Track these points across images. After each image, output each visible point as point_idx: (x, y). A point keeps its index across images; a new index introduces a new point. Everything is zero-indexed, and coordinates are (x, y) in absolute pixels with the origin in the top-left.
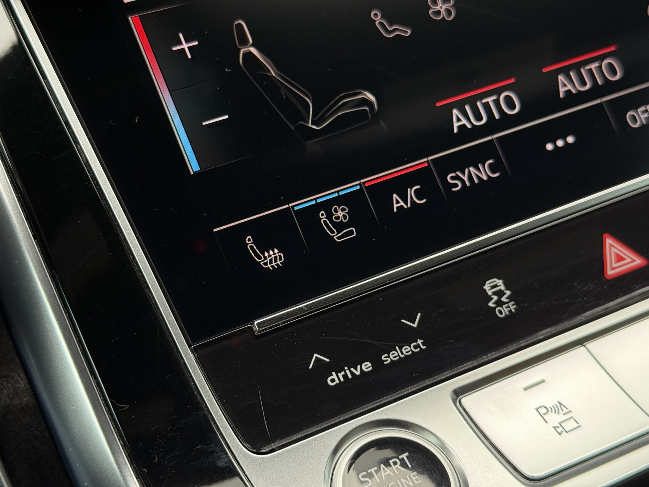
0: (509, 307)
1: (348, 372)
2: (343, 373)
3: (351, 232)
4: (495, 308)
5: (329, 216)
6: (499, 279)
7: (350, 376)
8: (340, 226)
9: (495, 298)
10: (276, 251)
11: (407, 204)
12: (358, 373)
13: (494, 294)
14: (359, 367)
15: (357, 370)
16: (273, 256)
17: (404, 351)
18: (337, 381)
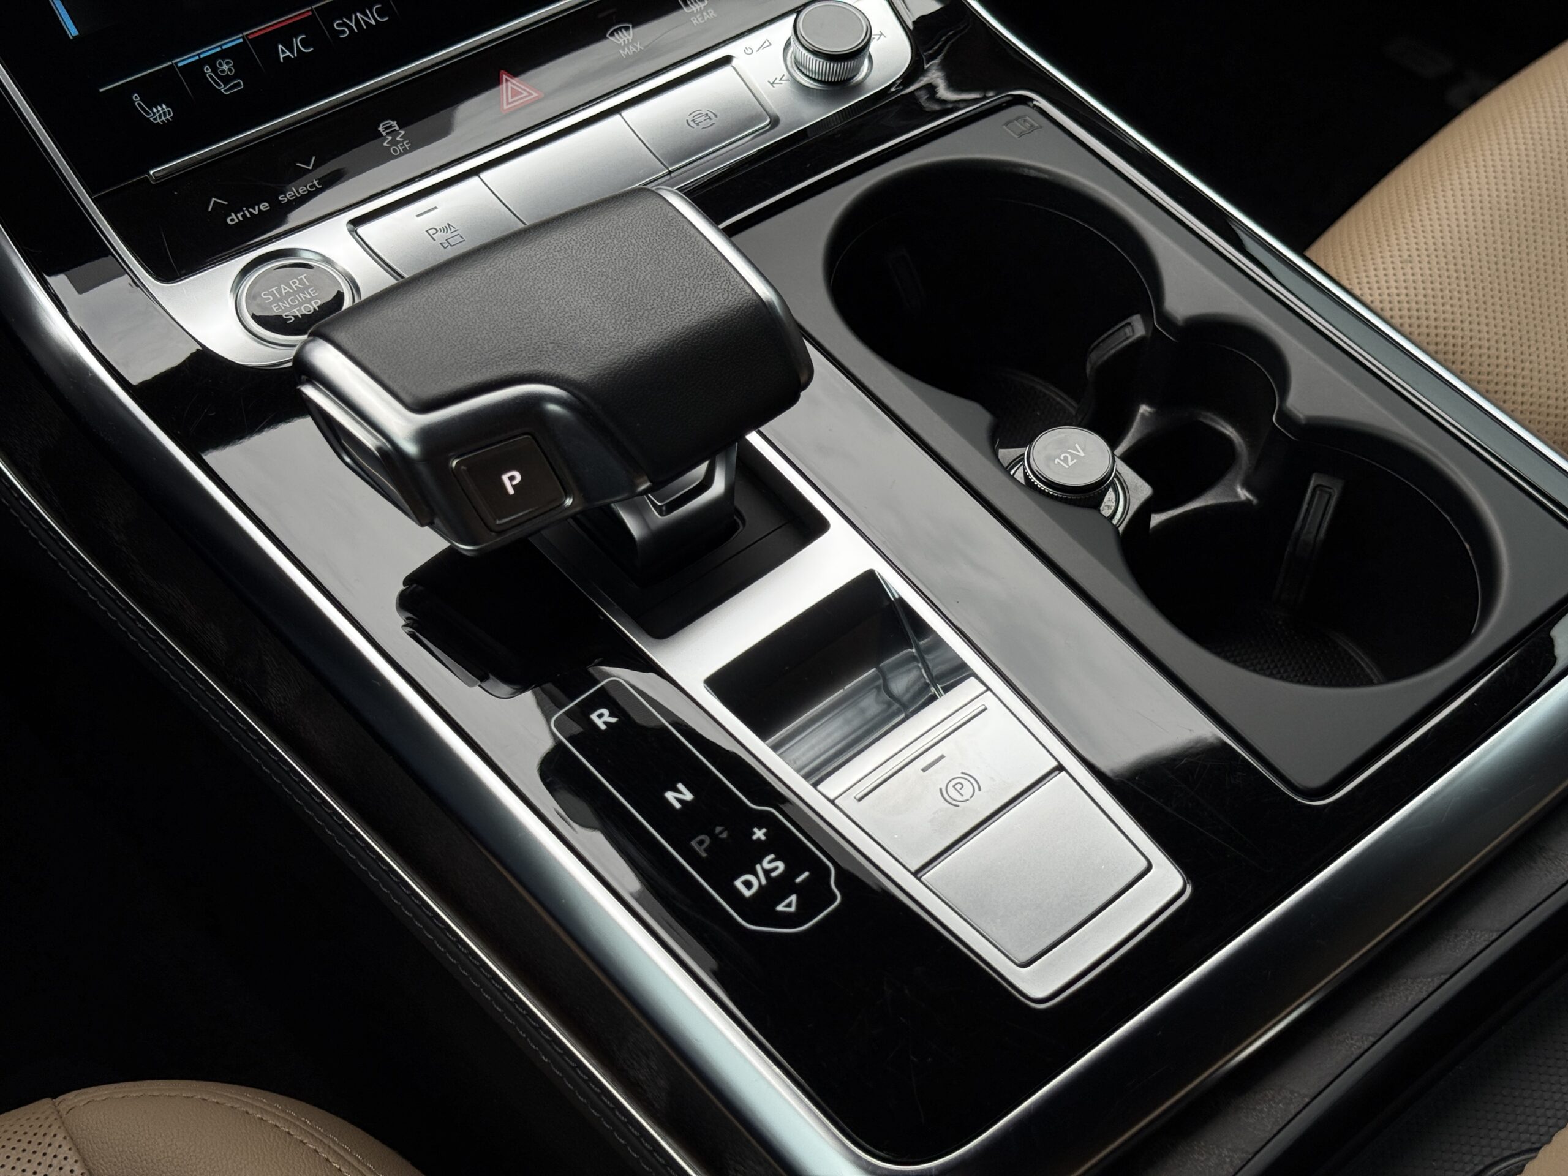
0: (403, 145)
1: (246, 212)
2: (242, 213)
3: (238, 85)
4: (390, 147)
5: (214, 70)
6: (393, 120)
7: (249, 216)
8: (226, 79)
9: (390, 138)
10: (164, 106)
11: (293, 54)
12: (256, 212)
13: (387, 134)
14: (257, 208)
15: (255, 210)
16: (161, 112)
17: (300, 191)
18: (237, 221)
